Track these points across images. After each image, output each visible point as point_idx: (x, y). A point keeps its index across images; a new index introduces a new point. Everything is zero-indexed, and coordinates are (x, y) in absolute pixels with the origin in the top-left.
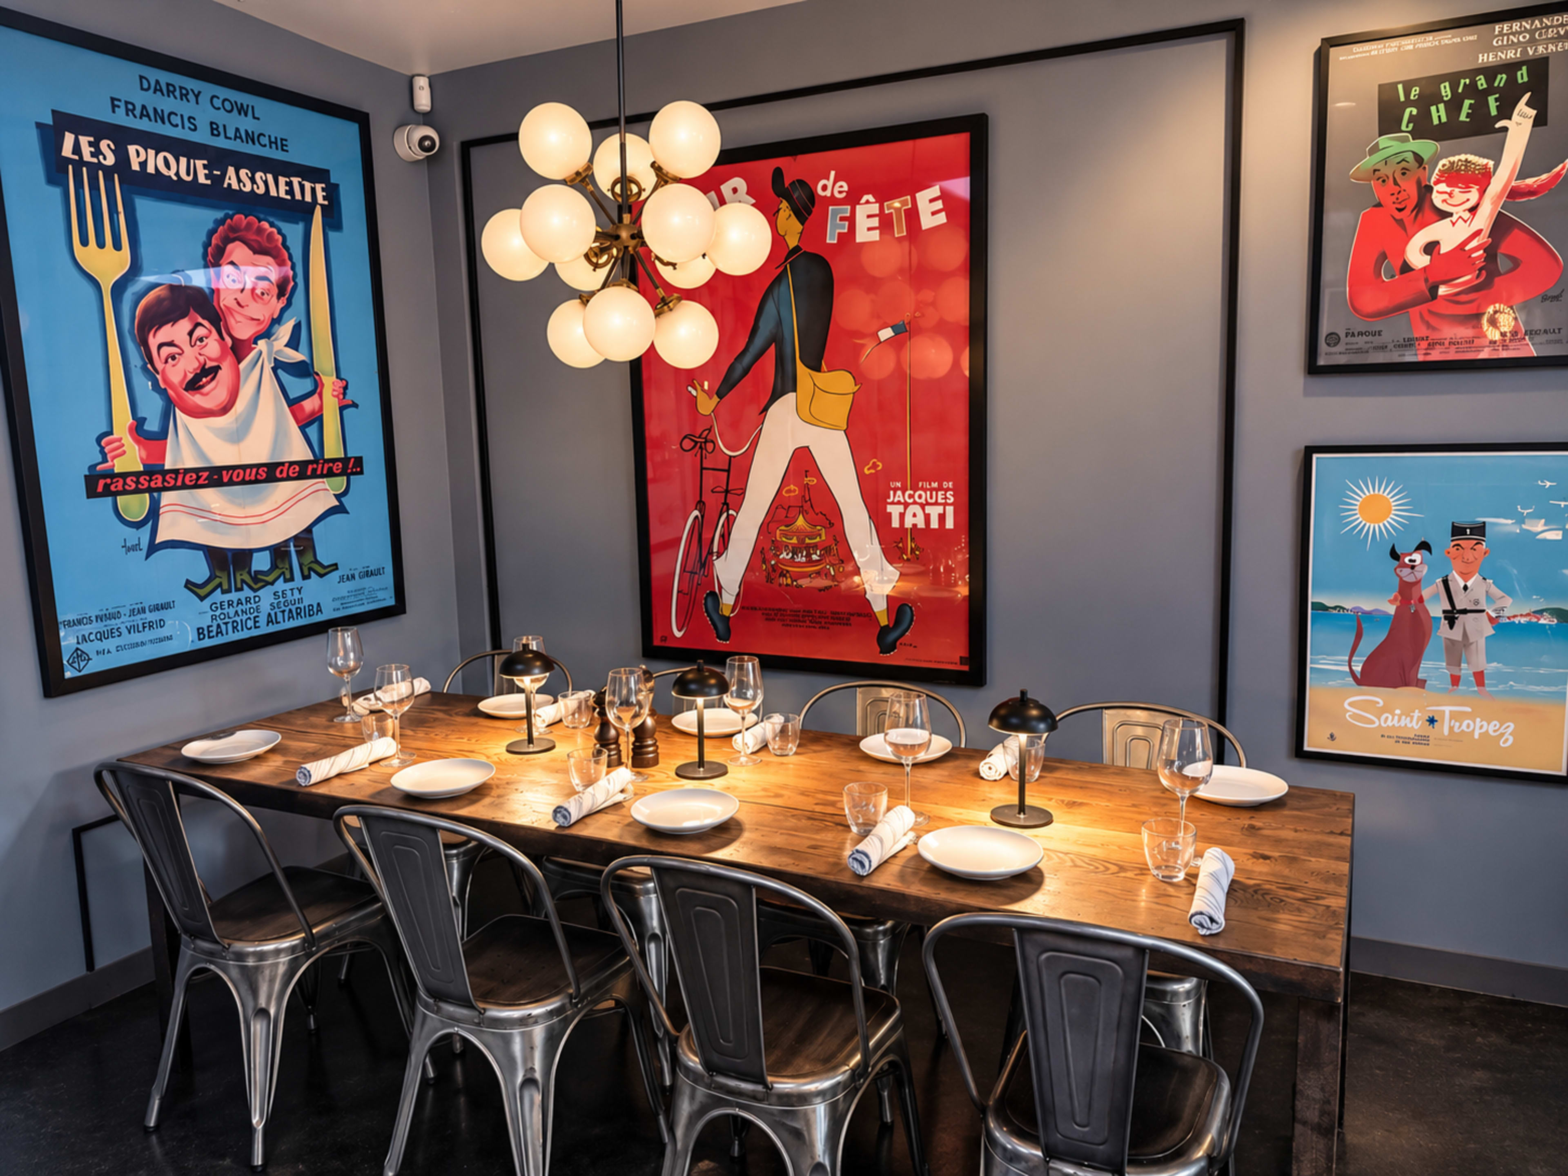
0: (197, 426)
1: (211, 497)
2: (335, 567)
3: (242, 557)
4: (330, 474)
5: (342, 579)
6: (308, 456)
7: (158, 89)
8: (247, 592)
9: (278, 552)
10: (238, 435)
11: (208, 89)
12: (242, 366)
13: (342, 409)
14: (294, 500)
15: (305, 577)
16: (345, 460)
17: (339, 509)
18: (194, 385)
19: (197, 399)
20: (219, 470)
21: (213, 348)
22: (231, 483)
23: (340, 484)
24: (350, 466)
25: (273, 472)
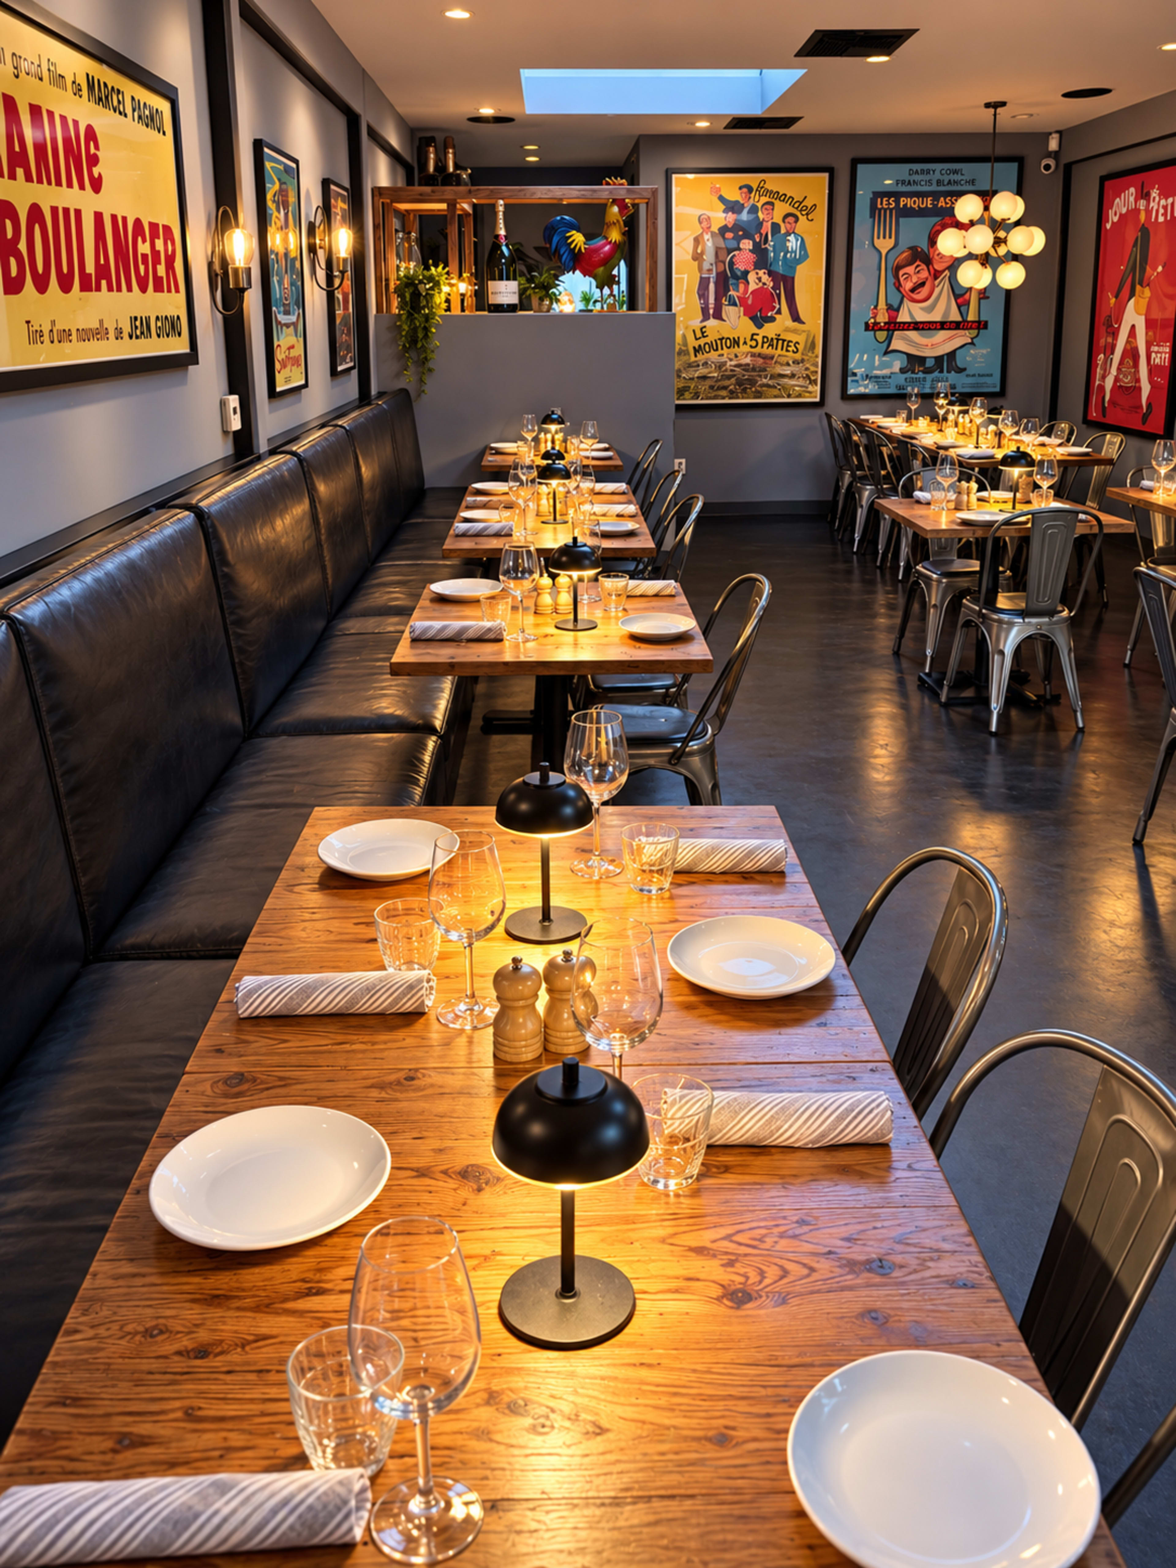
0: (911, 305)
1: (913, 334)
2: (965, 369)
3: (922, 360)
4: (971, 328)
5: (968, 376)
6: (959, 319)
7: (917, 172)
8: (921, 375)
9: (939, 359)
10: (930, 309)
11: (938, 167)
12: (937, 282)
13: (980, 299)
14: (951, 338)
15: (949, 372)
16: (979, 322)
17: (972, 343)
18: (913, 290)
19: (915, 296)
20: (916, 323)
21: (924, 274)
22: (923, 329)
23: (974, 332)
24: (981, 325)
25: (943, 325)
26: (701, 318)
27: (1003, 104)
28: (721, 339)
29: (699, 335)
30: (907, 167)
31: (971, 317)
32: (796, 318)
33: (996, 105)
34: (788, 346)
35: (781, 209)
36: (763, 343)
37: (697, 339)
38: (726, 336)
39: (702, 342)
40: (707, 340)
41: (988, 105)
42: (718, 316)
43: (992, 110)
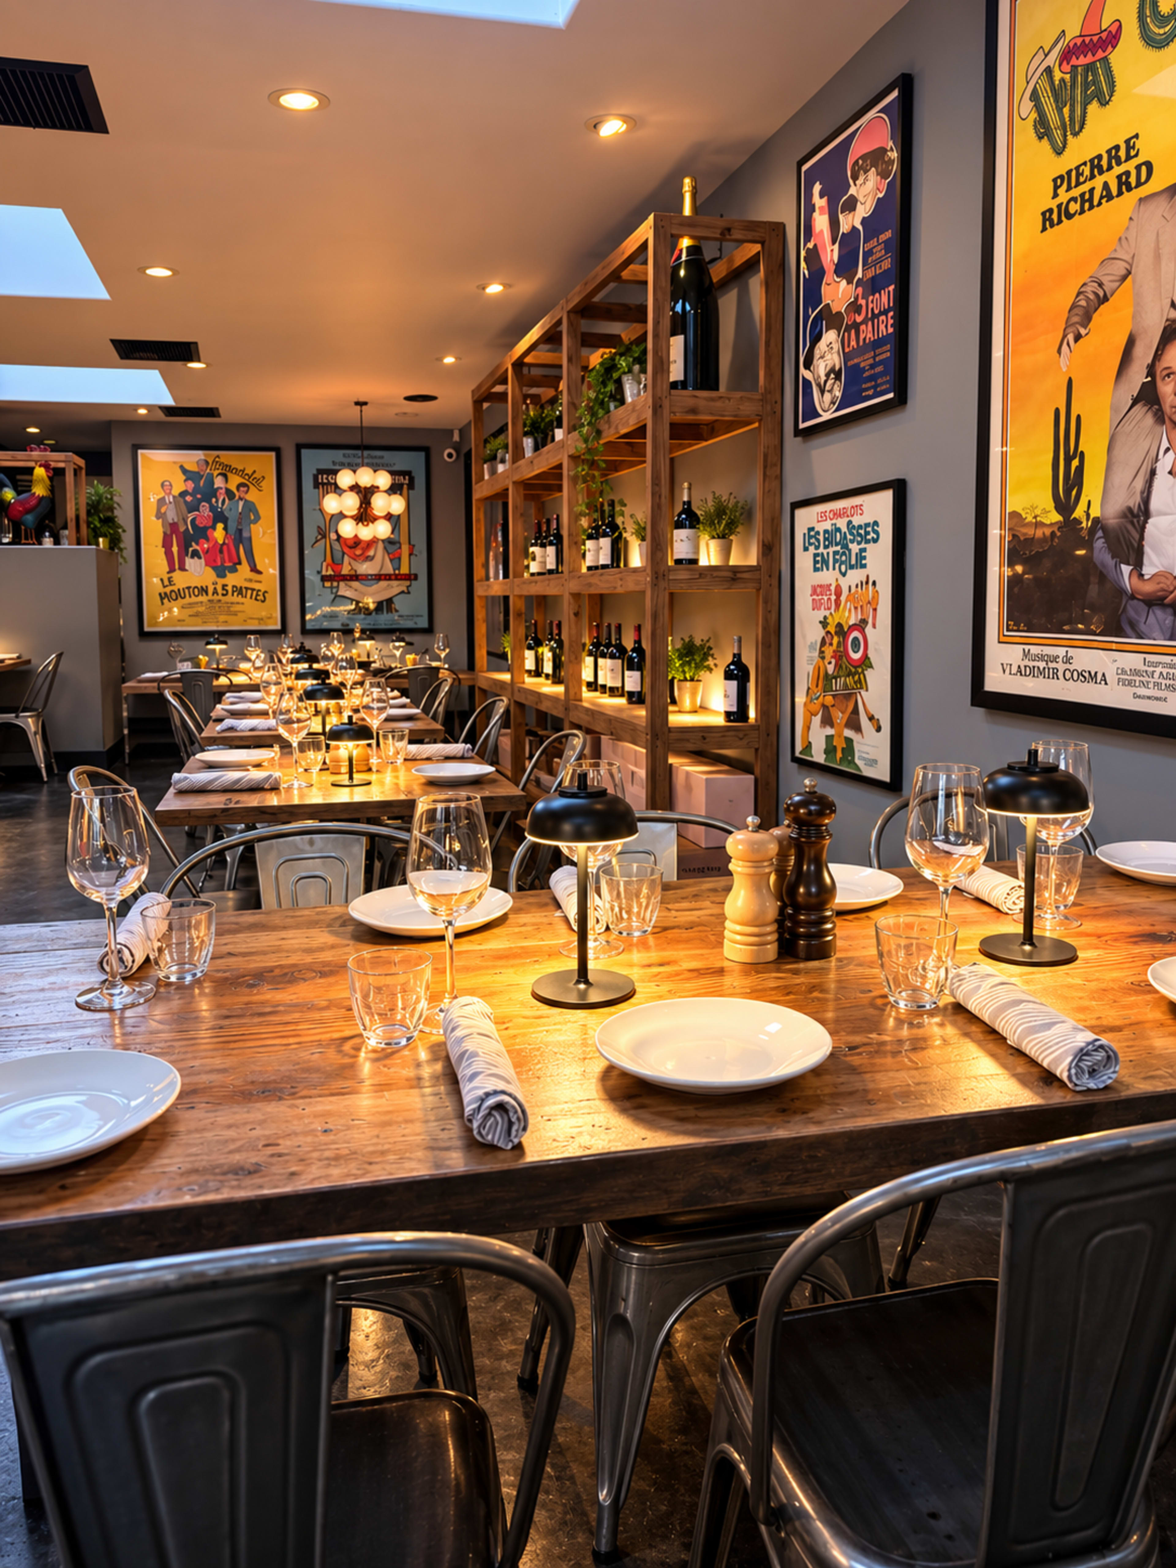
1: (356, 584)
4: (404, 580)
6: (393, 572)
9: (380, 604)
13: (410, 555)
14: (387, 588)
15: (388, 613)
16: (410, 574)
17: (406, 592)
20: (358, 575)
23: (408, 583)
24: (411, 577)
25: (379, 577)
26: (167, 569)
27: (365, 403)
28: (189, 588)
29: (166, 582)
30: (341, 452)
31: (404, 570)
32: (254, 569)
33: (360, 404)
34: (257, 595)
35: (234, 481)
36: (233, 592)
37: (164, 587)
38: (193, 585)
39: (168, 590)
40: (175, 588)
41: (357, 403)
42: (182, 568)
43: (358, 407)
